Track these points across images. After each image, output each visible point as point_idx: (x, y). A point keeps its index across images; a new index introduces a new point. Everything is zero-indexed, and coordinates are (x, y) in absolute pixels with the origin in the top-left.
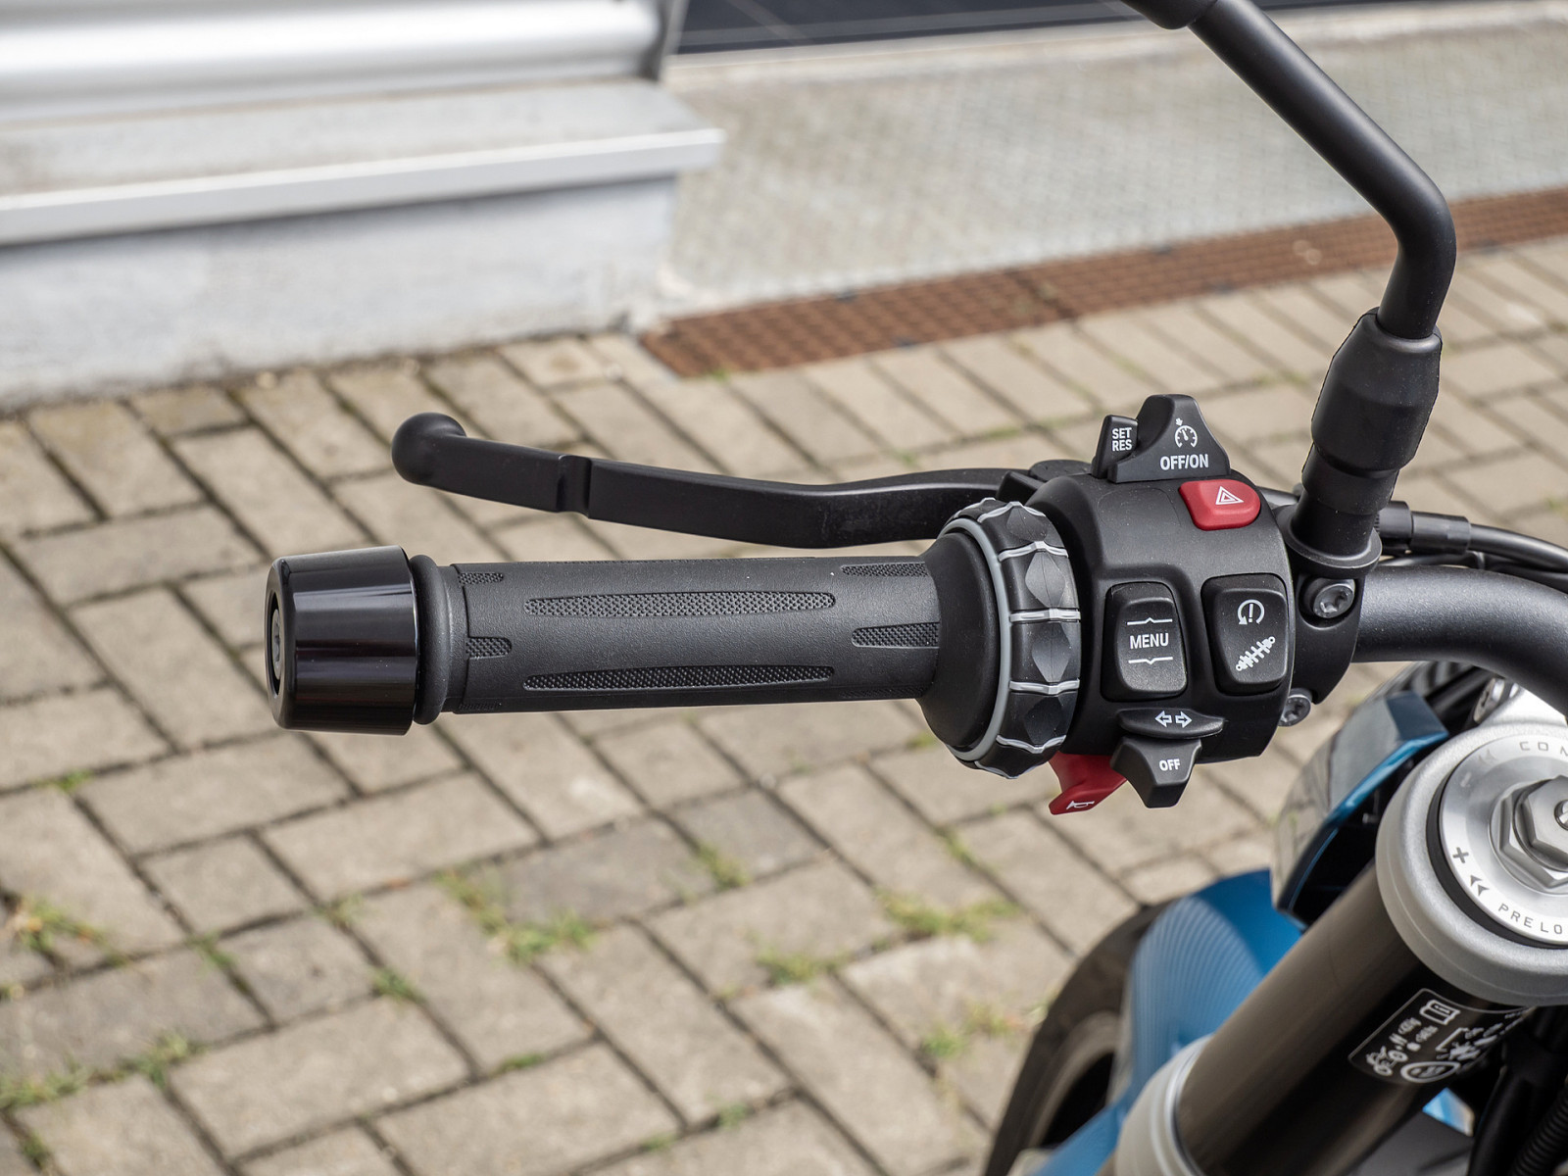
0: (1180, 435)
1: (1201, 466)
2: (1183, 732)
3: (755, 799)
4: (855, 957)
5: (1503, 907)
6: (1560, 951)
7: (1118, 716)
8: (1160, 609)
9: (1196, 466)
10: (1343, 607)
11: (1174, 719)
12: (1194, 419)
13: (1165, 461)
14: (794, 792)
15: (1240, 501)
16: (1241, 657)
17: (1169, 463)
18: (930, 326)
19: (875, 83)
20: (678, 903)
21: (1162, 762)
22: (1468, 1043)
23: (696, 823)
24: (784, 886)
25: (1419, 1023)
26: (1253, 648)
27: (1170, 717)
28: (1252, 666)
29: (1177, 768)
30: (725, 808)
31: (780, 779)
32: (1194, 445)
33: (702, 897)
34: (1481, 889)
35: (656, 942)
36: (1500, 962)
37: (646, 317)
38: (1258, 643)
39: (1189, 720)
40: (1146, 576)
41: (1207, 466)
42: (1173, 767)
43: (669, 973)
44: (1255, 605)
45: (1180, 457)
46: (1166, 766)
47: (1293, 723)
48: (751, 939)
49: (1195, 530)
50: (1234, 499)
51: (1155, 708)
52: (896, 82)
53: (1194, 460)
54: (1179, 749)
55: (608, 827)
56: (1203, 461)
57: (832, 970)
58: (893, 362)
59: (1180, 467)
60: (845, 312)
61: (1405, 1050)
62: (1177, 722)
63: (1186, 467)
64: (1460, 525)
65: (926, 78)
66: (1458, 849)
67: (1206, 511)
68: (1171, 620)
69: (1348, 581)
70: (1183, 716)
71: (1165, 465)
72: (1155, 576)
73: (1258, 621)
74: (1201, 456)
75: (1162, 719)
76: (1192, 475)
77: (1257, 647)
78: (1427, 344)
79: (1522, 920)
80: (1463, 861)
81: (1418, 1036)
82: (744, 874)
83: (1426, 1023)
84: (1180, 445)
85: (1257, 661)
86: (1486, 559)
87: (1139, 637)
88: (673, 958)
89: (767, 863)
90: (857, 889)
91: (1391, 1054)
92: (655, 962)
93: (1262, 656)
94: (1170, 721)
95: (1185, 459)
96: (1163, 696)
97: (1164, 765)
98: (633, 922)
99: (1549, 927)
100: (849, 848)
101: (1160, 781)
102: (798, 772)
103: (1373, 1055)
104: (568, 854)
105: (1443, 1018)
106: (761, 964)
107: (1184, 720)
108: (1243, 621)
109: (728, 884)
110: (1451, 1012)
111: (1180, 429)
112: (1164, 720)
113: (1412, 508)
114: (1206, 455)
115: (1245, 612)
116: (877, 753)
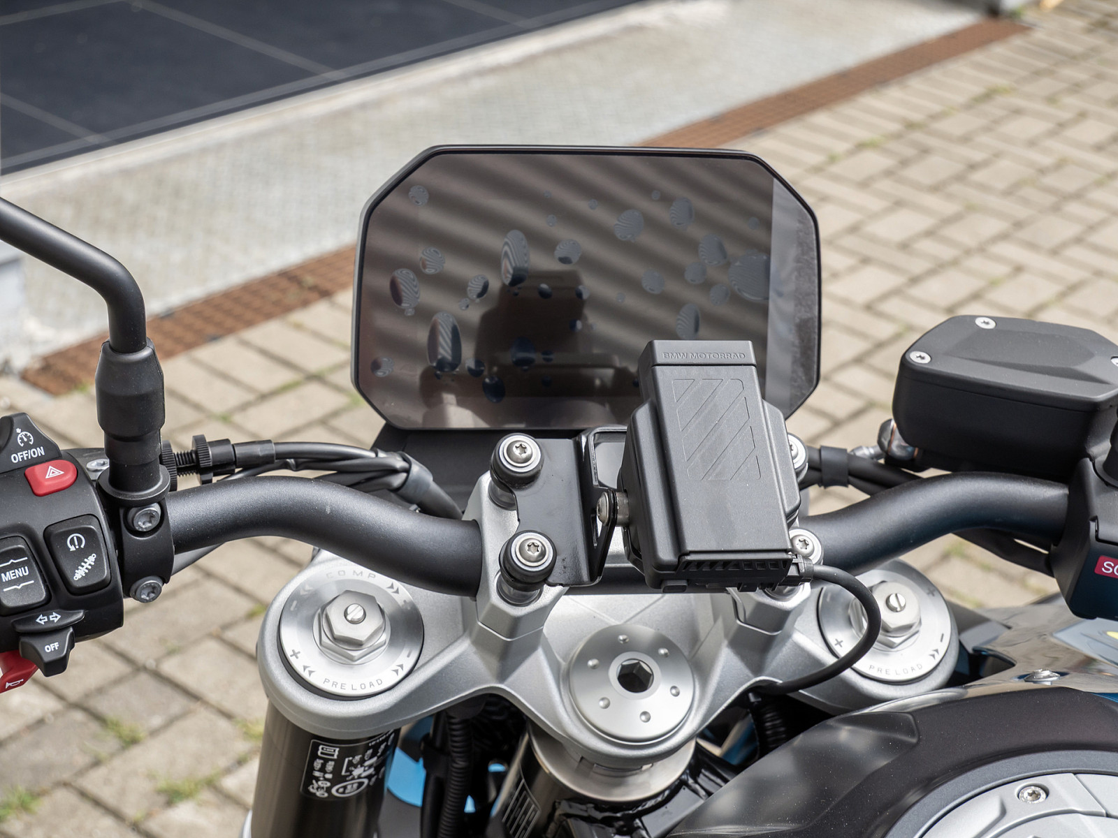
0: (21, 439)
1: (40, 455)
2: (56, 625)
3: (144, 678)
4: (228, 771)
5: (326, 681)
6: (368, 699)
7: (12, 623)
8: (17, 553)
9: (36, 456)
10: (155, 522)
11: (48, 618)
12: (28, 426)
13: (14, 457)
14: (170, 667)
15: (62, 473)
16: (76, 571)
17: (17, 458)
18: (229, 322)
19: (167, 161)
20: (97, 763)
21: (46, 647)
22: (359, 766)
23: (102, 705)
24: (170, 734)
25: (322, 761)
26: (83, 564)
27: (46, 617)
28: (84, 575)
29: (57, 649)
30: (122, 690)
31: (158, 661)
32: (31, 443)
33: (112, 755)
34: (310, 672)
35: (83, 794)
36: (332, 715)
37: (22, 359)
38: (86, 560)
39: (59, 617)
40: (6, 534)
41: (43, 454)
42: (54, 648)
43: (96, 813)
44: (77, 537)
45: (24, 452)
46: (50, 648)
47: (154, 599)
48: (151, 776)
49: (35, 497)
50: (58, 472)
51: (35, 614)
52: (182, 158)
53: (34, 452)
54: (59, 636)
55: (41, 722)
56: (40, 451)
57: (211, 784)
58: (206, 353)
59: (25, 459)
60: (168, 325)
61: (326, 779)
62: (51, 619)
63: (30, 457)
64: (267, 446)
65: (204, 151)
66: (293, 651)
67: (40, 484)
68: (26, 558)
69: (153, 505)
70: (55, 614)
71: (15, 460)
72: (13, 532)
73: (82, 546)
74: (38, 449)
75: (41, 620)
76: (35, 462)
77: (86, 563)
78: (145, 353)
79: (339, 686)
80: (297, 658)
81: (326, 769)
82: (142, 734)
83: (326, 761)
84: (22, 445)
85: (87, 571)
86: (296, 462)
87: (7, 573)
88: (97, 803)
89: (156, 721)
90: (223, 724)
91: (320, 783)
92: (85, 808)
93: (90, 567)
94: (47, 620)
95: (28, 453)
96: (38, 605)
97: (48, 649)
98: (66, 785)
99: (357, 686)
100: (213, 697)
101: (46, 659)
102: (171, 653)
103: (311, 786)
104: (13, 747)
105: (333, 755)
106: (160, 792)
107: (55, 618)
108: (72, 548)
109: (131, 741)
110: (335, 751)
111: (21, 435)
112: (42, 620)
113: (232, 442)
114: (42, 448)
115: (72, 542)
116: (226, 627)
